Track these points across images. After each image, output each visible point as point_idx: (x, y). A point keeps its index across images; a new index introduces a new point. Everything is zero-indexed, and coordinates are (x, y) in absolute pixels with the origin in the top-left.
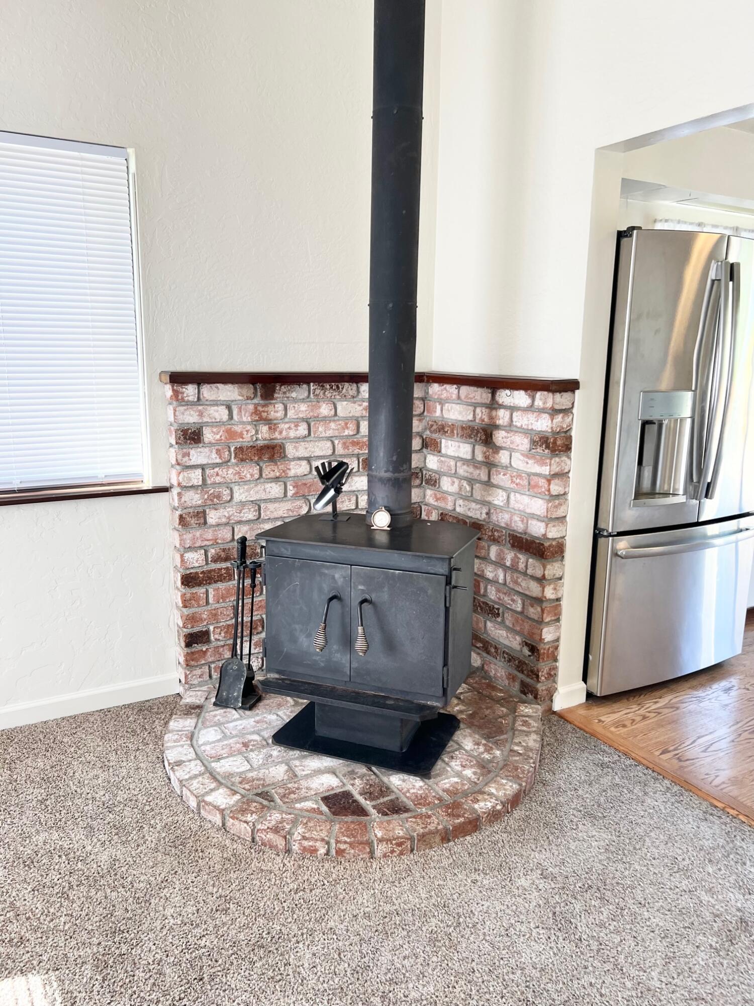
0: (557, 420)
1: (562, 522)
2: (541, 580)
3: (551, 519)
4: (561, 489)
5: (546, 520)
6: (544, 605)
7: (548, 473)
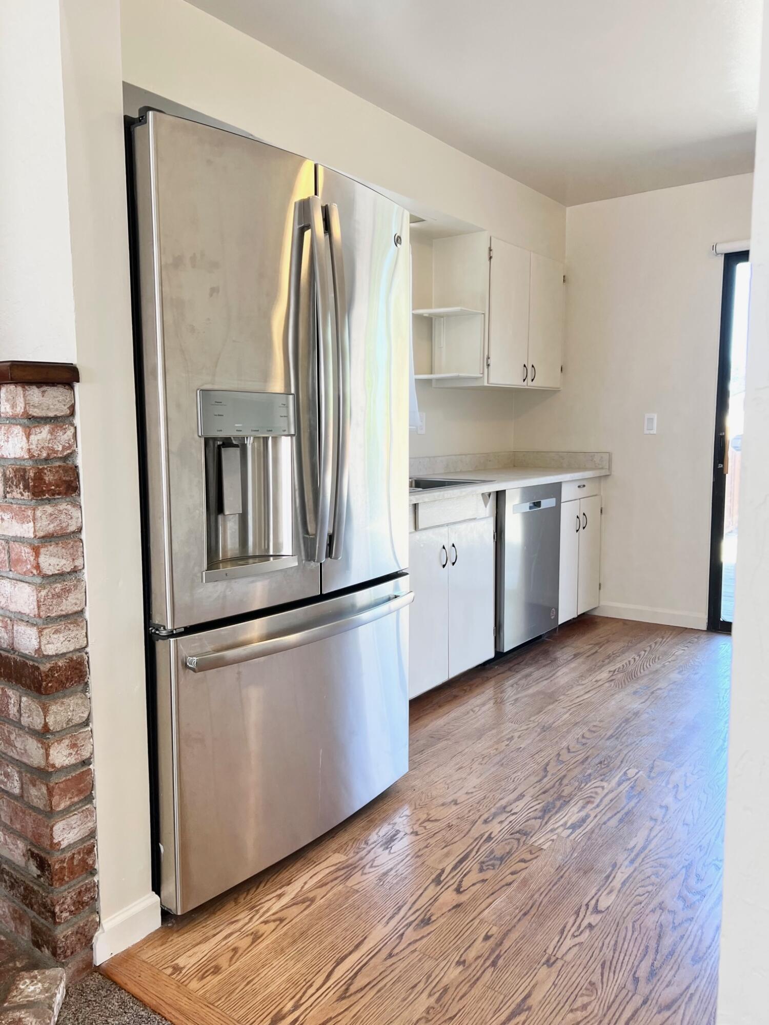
0: (39, 437)
1: (75, 623)
2: (44, 735)
3: (49, 620)
4: (63, 562)
5: (40, 621)
6: (54, 780)
7: (32, 536)
